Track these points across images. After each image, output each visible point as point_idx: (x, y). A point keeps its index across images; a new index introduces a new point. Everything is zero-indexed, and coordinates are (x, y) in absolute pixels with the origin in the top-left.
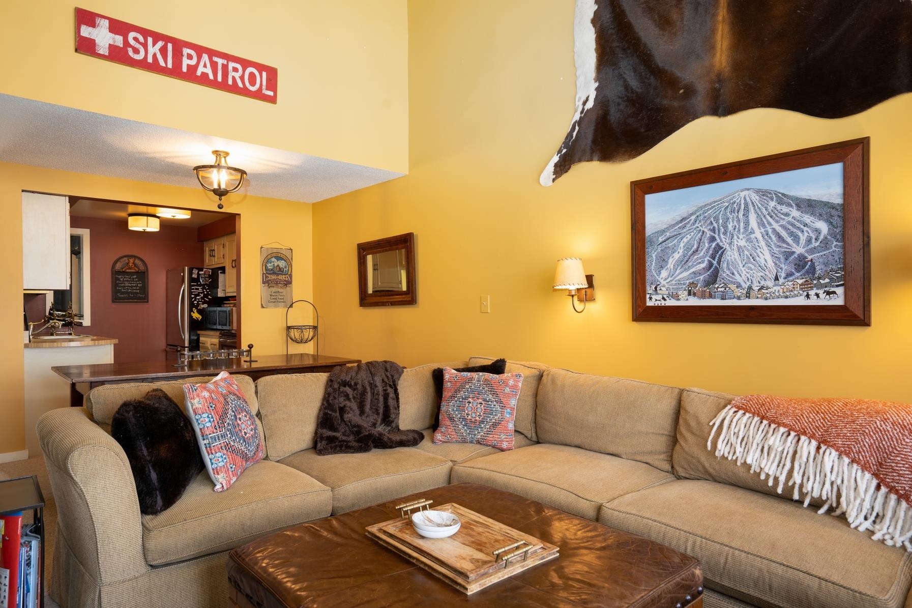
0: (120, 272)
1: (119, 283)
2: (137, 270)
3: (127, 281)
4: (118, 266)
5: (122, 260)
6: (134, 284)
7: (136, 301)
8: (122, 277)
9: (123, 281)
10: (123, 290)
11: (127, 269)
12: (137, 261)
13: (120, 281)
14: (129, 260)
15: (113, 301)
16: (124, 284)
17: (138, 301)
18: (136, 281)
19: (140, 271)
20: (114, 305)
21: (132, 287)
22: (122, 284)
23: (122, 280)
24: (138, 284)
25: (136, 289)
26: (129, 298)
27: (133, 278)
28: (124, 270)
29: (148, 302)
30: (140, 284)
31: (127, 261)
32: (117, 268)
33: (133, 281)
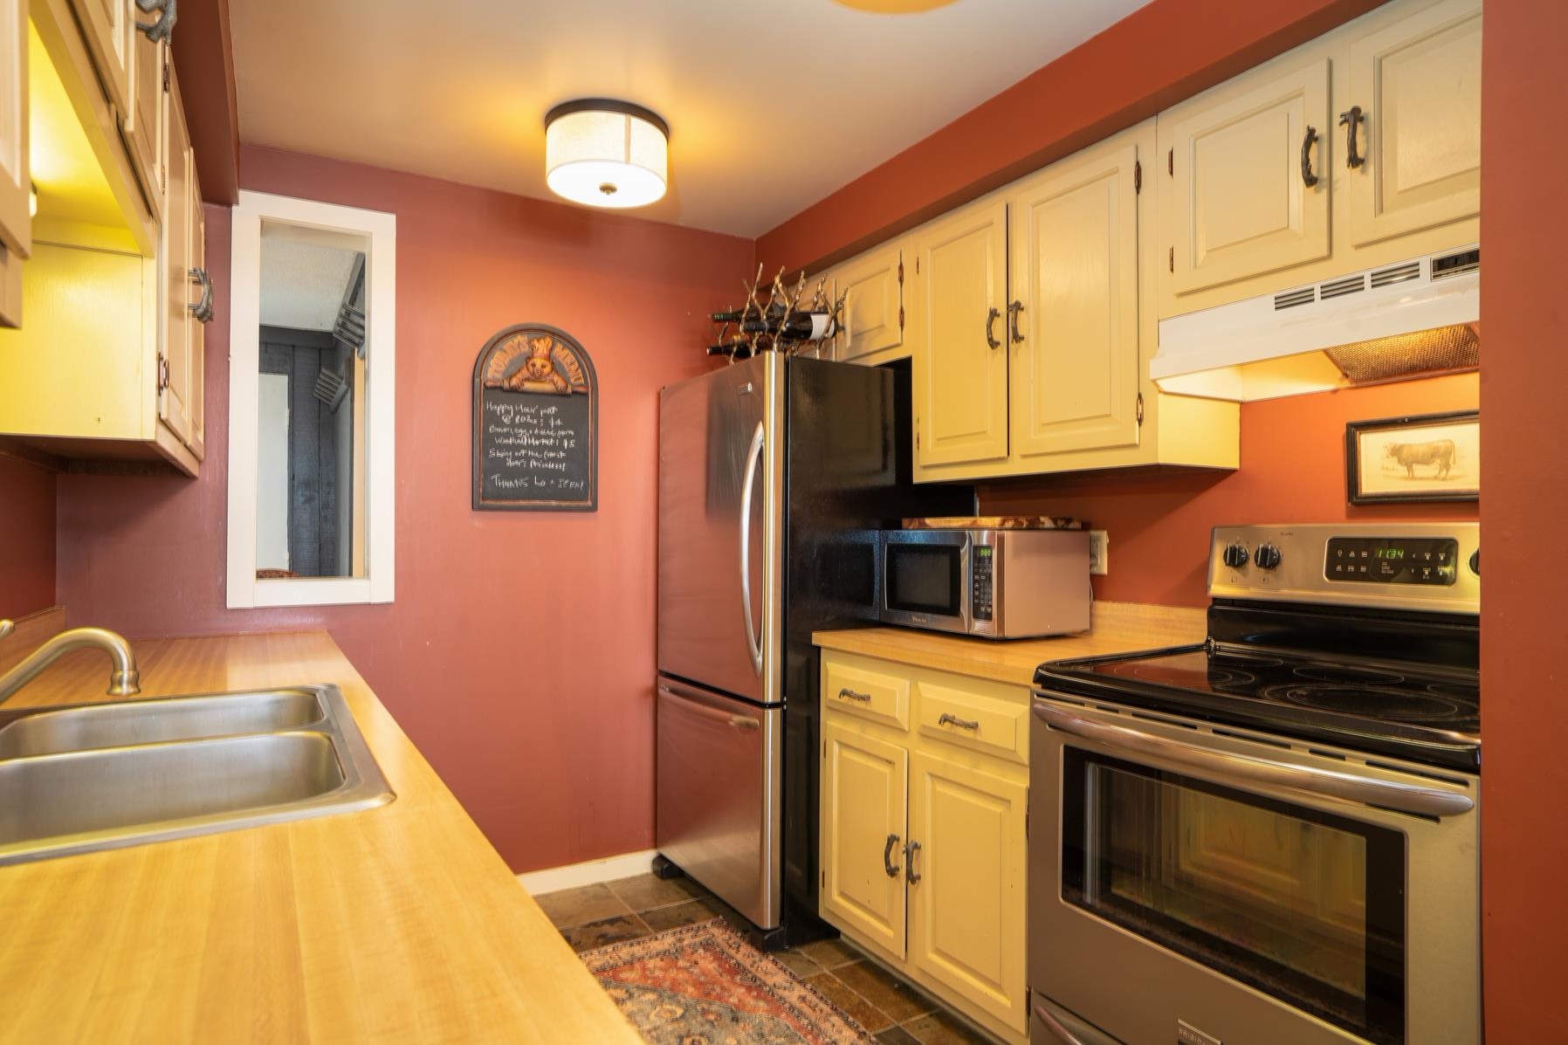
0: (501, 388)
1: (499, 435)
2: (561, 384)
3: (526, 426)
4: (495, 369)
5: (508, 344)
6: (548, 437)
7: (554, 503)
8: (508, 412)
9: (513, 425)
10: (510, 463)
11: (528, 379)
12: (563, 354)
13: (503, 425)
14: (532, 348)
15: (476, 507)
16: (516, 436)
17: (564, 504)
18: (557, 428)
19: (569, 390)
20: (480, 521)
21: (541, 448)
22: (507, 436)
23: (506, 420)
24: (562, 438)
25: (554, 460)
26: (531, 493)
27: (547, 417)
28: (514, 382)
29: (594, 508)
30: (569, 437)
31: (526, 349)
32: (489, 375)
33: (547, 427)
